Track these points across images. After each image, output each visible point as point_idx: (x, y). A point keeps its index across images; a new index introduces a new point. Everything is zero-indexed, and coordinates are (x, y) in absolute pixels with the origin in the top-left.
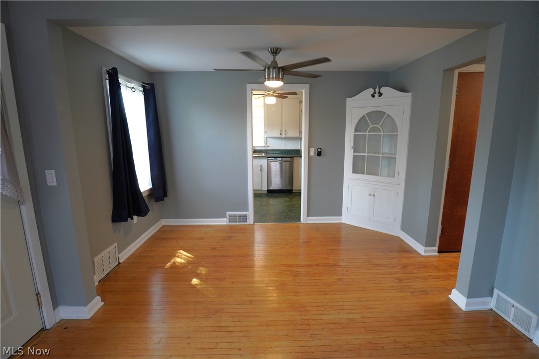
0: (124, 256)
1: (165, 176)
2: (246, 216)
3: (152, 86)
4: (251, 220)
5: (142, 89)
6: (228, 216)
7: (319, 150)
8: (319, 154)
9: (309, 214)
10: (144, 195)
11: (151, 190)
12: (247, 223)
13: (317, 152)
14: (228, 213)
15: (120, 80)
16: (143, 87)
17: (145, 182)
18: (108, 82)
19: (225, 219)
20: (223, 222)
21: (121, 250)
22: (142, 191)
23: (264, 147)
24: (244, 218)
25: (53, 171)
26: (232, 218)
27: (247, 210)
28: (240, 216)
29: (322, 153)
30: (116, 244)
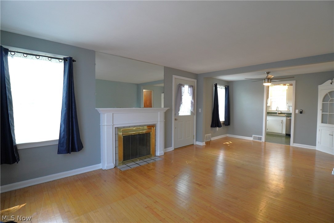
0: (213, 139)
1: (230, 118)
2: (261, 138)
3: (228, 86)
4: (263, 140)
5: (224, 88)
6: (253, 137)
7: (301, 111)
8: (301, 112)
9: (294, 142)
10: (221, 123)
11: (224, 121)
12: (262, 141)
13: (300, 112)
14: (253, 136)
15: (218, 86)
16: (225, 87)
17: (222, 118)
18: (214, 87)
19: (252, 138)
20: (251, 139)
21: (212, 136)
22: (220, 121)
23: (287, 111)
24: (260, 139)
25: (200, 109)
26: (255, 138)
27: (262, 135)
28: (258, 137)
29: (303, 112)
30: (211, 134)
